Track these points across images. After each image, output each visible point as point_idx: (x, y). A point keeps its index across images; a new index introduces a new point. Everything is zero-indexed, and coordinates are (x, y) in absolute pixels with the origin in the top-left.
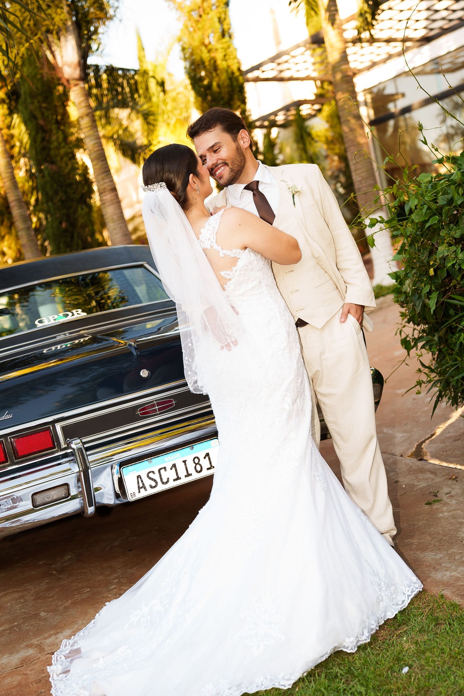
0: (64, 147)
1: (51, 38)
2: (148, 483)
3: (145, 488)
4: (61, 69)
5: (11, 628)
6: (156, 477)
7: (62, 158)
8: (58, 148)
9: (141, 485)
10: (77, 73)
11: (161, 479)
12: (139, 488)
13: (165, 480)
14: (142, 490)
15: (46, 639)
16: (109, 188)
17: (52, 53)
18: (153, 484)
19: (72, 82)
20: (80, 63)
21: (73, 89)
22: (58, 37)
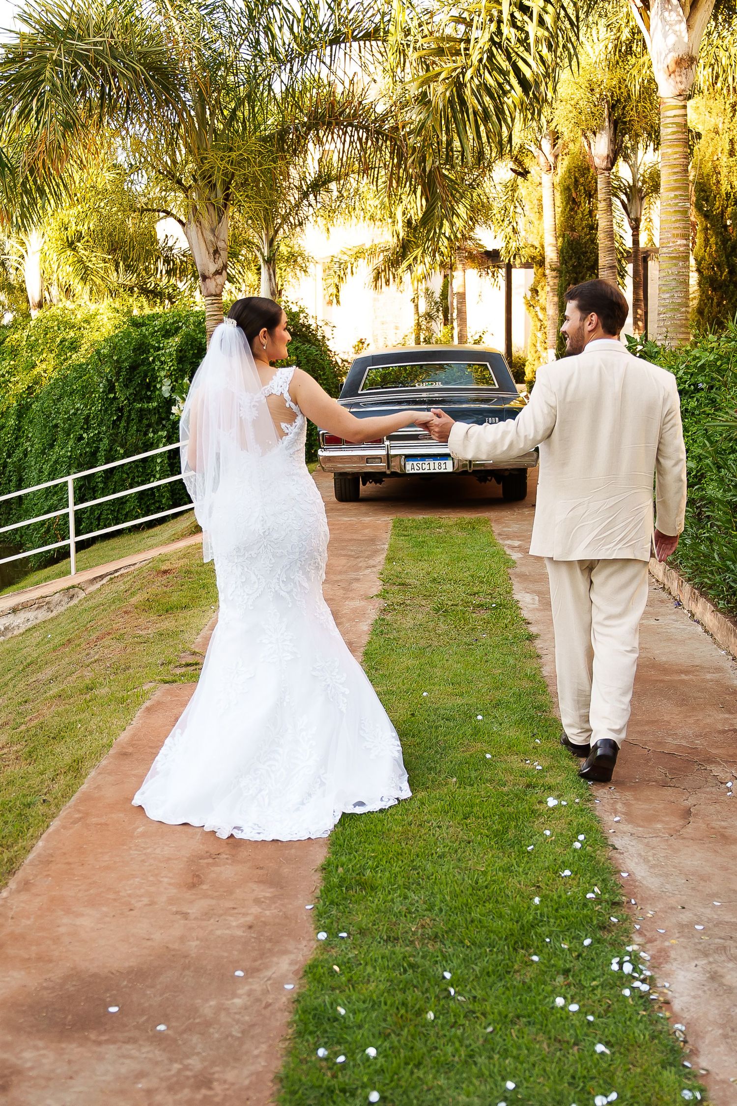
2: (416, 467)
3: (414, 470)
4: (594, 158)
6: (420, 466)
8: (582, 220)
10: (604, 164)
13: (424, 469)
17: (589, 143)
18: (419, 469)
19: (600, 171)
20: (608, 156)
21: (599, 176)
22: (595, 133)
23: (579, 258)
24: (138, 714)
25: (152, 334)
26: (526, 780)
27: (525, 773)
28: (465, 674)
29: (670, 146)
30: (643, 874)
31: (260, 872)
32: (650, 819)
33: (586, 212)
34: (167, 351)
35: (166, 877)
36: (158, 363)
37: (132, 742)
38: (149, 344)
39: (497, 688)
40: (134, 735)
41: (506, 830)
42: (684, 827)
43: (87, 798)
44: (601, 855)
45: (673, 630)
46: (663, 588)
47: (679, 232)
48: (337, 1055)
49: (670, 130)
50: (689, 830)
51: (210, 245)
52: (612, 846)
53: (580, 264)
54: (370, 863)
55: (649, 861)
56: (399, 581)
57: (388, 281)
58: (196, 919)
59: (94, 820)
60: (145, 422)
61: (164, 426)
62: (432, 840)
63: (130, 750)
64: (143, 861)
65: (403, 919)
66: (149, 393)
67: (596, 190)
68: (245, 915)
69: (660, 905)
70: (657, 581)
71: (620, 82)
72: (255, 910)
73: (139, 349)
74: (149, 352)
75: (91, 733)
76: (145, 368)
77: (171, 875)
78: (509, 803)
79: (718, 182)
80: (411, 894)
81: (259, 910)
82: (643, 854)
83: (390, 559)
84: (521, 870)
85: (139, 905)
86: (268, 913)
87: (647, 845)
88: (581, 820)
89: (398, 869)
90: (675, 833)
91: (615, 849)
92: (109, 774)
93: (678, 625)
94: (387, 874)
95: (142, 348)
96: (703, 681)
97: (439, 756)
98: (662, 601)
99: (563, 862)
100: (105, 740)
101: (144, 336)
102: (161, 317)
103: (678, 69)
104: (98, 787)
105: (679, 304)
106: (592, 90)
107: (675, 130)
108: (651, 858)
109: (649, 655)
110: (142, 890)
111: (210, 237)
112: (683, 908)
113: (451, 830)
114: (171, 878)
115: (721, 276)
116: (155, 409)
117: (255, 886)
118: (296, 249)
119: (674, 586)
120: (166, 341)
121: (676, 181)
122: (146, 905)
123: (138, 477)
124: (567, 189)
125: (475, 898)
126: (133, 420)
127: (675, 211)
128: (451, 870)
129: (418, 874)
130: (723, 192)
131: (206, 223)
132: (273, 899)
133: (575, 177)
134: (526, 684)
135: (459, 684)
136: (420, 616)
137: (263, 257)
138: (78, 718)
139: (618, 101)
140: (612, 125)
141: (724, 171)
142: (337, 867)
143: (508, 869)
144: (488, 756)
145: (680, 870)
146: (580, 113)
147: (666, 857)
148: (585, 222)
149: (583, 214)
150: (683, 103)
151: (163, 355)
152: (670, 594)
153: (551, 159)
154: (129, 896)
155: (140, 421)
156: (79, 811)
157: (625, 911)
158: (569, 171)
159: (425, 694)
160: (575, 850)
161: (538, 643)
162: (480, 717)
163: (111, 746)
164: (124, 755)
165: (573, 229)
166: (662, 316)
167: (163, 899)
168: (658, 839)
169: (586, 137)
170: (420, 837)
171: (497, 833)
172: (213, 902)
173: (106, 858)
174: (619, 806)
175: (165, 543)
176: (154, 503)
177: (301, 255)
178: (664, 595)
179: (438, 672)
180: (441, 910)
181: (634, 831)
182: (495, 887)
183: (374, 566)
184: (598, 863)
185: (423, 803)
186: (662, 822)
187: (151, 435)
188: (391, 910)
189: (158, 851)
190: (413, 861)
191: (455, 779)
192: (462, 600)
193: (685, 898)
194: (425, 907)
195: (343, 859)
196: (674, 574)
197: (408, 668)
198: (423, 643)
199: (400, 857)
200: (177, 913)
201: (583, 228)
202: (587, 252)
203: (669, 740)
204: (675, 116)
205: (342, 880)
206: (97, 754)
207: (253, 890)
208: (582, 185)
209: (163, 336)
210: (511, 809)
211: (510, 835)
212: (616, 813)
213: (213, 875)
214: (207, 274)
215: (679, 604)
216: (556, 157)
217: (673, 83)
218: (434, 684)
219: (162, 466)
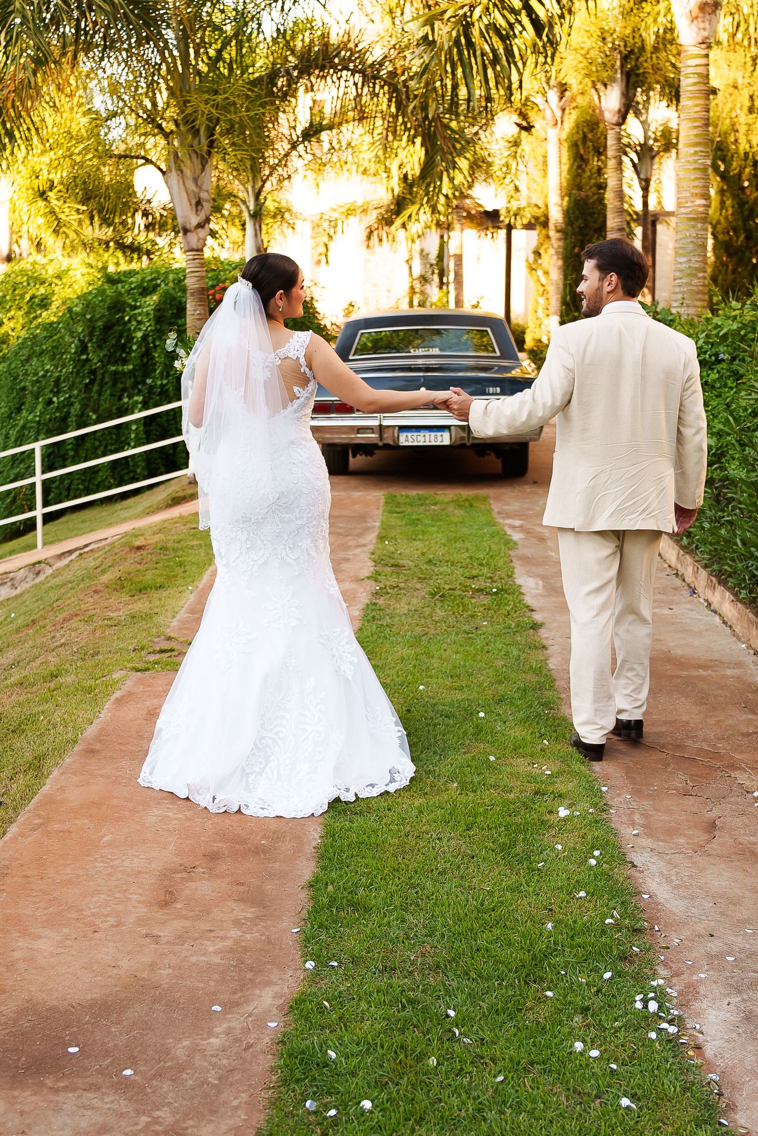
1: (601, 86)
2: (410, 440)
3: (408, 442)
4: (604, 112)
6: (415, 438)
10: (615, 119)
13: (419, 441)
17: (599, 97)
18: (413, 441)
19: (609, 126)
20: (620, 111)
21: (610, 132)
22: (605, 85)
23: (586, 220)
24: (107, 706)
25: (128, 292)
26: (533, 787)
27: (532, 779)
28: (465, 666)
29: (691, 98)
30: (666, 896)
31: (241, 889)
32: (672, 832)
33: (595, 170)
34: (145, 310)
35: (135, 894)
36: (134, 323)
37: (100, 737)
38: (125, 303)
39: (500, 682)
40: (102, 730)
41: (514, 844)
42: (708, 842)
43: (49, 801)
44: (620, 873)
45: (688, 621)
46: (677, 575)
47: (698, 191)
48: (327, 1108)
49: (691, 81)
50: (715, 845)
51: (192, 196)
52: (631, 862)
53: (587, 226)
54: (363, 880)
55: (672, 881)
56: (392, 562)
57: (381, 240)
58: (168, 943)
59: (56, 827)
60: (120, 386)
61: (140, 391)
62: (432, 854)
63: (97, 746)
64: (110, 875)
65: (401, 946)
66: (124, 355)
67: (605, 147)
68: (223, 938)
69: (686, 933)
70: (670, 566)
71: (634, 31)
72: (234, 933)
73: (114, 308)
74: (125, 311)
75: (55, 726)
76: (120, 328)
77: (140, 891)
78: (516, 813)
79: (736, 141)
80: (409, 917)
81: (240, 934)
82: (665, 872)
83: (381, 538)
84: (531, 889)
85: (104, 926)
86: (248, 936)
87: (669, 862)
88: (596, 833)
89: (394, 888)
90: (699, 849)
91: (634, 866)
92: (74, 774)
93: (694, 615)
94: (382, 893)
95: (117, 306)
96: (723, 677)
97: (437, 758)
98: (676, 589)
99: (578, 881)
100: (69, 735)
101: (120, 294)
102: (138, 273)
103: (701, 15)
104: (62, 789)
105: (697, 269)
106: (604, 39)
107: (696, 80)
108: (673, 878)
109: (664, 648)
110: (108, 909)
111: (192, 187)
112: (712, 936)
113: (453, 843)
114: (140, 895)
115: (737, 241)
116: (130, 372)
117: (234, 905)
118: (284, 204)
119: (689, 572)
120: (143, 300)
121: (696, 135)
122: (113, 926)
123: (111, 444)
124: (574, 146)
125: (481, 922)
126: (106, 383)
127: (695, 169)
128: (453, 890)
129: (417, 893)
130: (741, 151)
131: (188, 172)
132: (255, 920)
133: (584, 133)
134: (532, 678)
135: (459, 676)
136: (415, 601)
137: (249, 211)
138: (40, 709)
139: (632, 52)
140: (624, 78)
141: (743, 129)
142: (327, 884)
143: (516, 889)
144: (492, 758)
145: (706, 892)
146: (590, 63)
147: (690, 876)
148: (593, 181)
149: (591, 171)
150: (704, 52)
151: (140, 314)
152: (684, 580)
153: (558, 113)
154: (94, 915)
155: (114, 385)
156: (39, 816)
157: (647, 939)
158: (577, 126)
159: (421, 687)
160: (591, 868)
161: (543, 632)
162: (482, 714)
163: (76, 742)
164: (90, 752)
165: (580, 188)
166: (677, 281)
167: (132, 919)
168: (681, 856)
169: (596, 90)
170: (419, 851)
171: (503, 847)
172: (188, 923)
173: (68, 870)
174: (637, 817)
175: (138, 517)
176: (128, 473)
177: (289, 210)
178: (678, 582)
179: (435, 663)
180: (443, 936)
181: (655, 846)
182: (502, 910)
183: (364, 545)
184: (617, 882)
185: (421, 812)
186: (685, 836)
187: (126, 400)
188: (386, 935)
189: (126, 863)
190: (410, 878)
191: (456, 785)
192: (460, 584)
193: (713, 923)
194: (424, 931)
195: (334, 875)
196: (689, 559)
197: (403, 659)
198: (418, 630)
199: (396, 874)
200: (147, 936)
201: (591, 188)
202: (594, 213)
203: (689, 742)
204: (697, 66)
205: (333, 900)
206: (61, 750)
207: (233, 910)
208: (591, 141)
209: (141, 294)
210: (518, 820)
211: (519, 849)
212: (633, 824)
213: (188, 892)
214: (188, 227)
215: (693, 592)
216: (563, 110)
217: (695, 29)
218: (431, 677)
219: (137, 434)
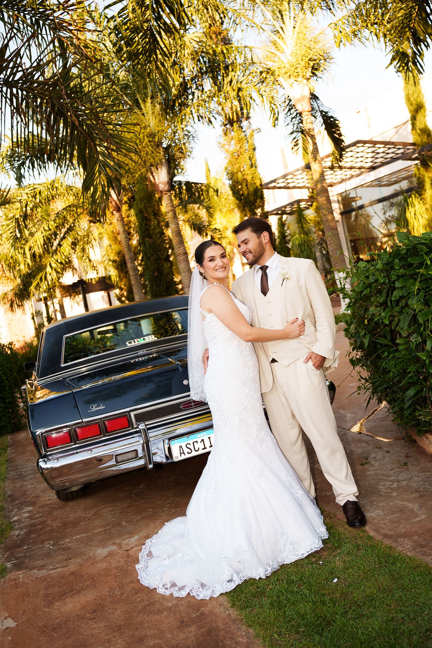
0: (158, 229)
1: (153, 169)
2: (186, 450)
3: (184, 454)
4: (158, 185)
5: (105, 531)
6: (191, 447)
7: (156, 235)
8: (154, 229)
9: (182, 452)
10: (167, 188)
11: (194, 448)
12: (181, 453)
13: (197, 449)
14: (183, 455)
15: (124, 540)
16: (182, 253)
17: (153, 176)
18: (190, 451)
19: (164, 193)
20: (168, 182)
21: (165, 196)
22: (157, 168)
33: (156, 224)
53: (159, 258)
124: (140, 212)
133: (145, 204)
140: (167, 162)
149: (154, 226)
153: (119, 203)
158: (140, 200)
165: (149, 237)
169: (151, 172)
202: (161, 250)
208: (150, 207)
216: (121, 201)
